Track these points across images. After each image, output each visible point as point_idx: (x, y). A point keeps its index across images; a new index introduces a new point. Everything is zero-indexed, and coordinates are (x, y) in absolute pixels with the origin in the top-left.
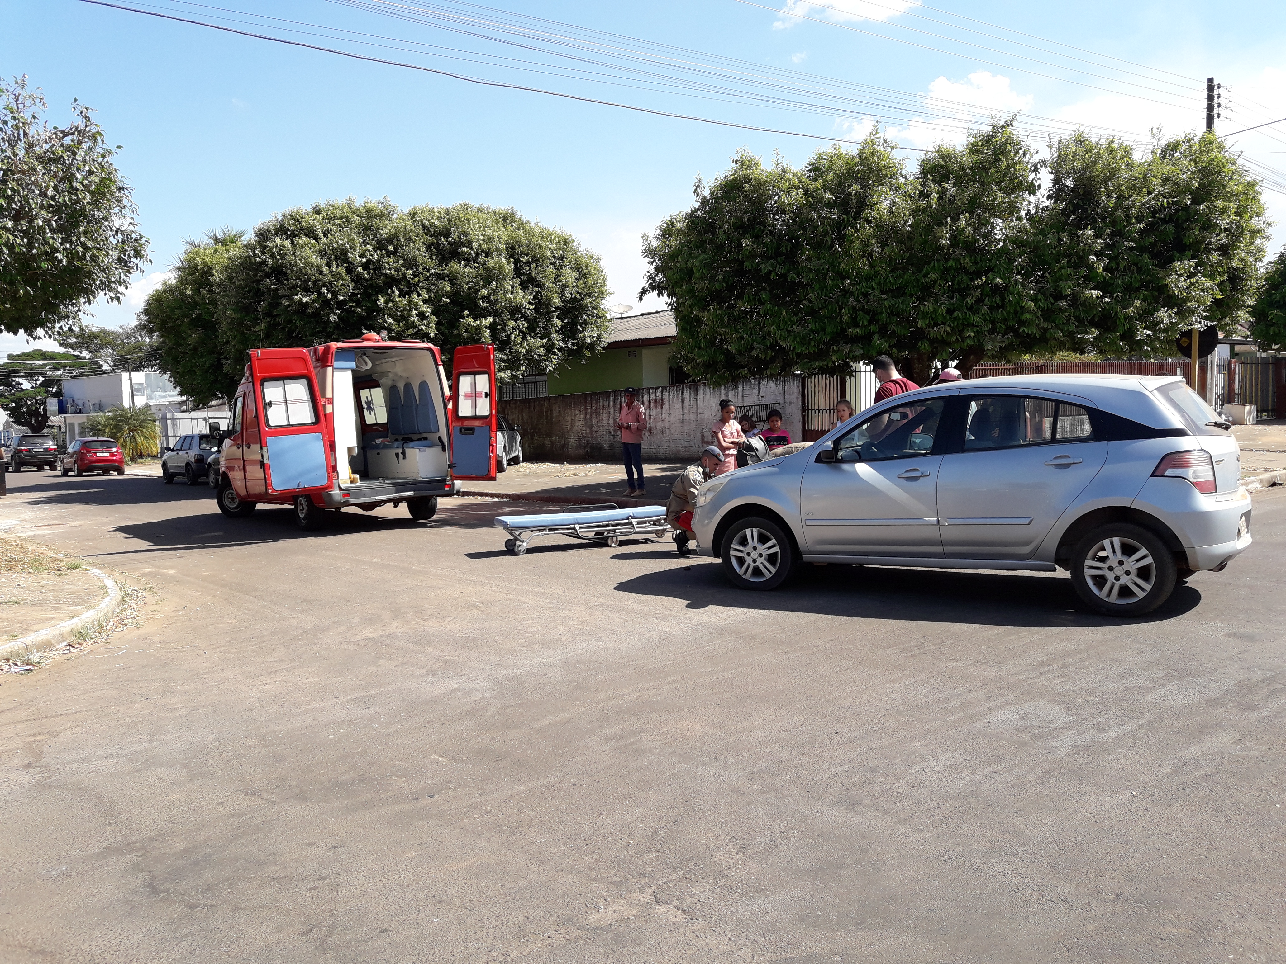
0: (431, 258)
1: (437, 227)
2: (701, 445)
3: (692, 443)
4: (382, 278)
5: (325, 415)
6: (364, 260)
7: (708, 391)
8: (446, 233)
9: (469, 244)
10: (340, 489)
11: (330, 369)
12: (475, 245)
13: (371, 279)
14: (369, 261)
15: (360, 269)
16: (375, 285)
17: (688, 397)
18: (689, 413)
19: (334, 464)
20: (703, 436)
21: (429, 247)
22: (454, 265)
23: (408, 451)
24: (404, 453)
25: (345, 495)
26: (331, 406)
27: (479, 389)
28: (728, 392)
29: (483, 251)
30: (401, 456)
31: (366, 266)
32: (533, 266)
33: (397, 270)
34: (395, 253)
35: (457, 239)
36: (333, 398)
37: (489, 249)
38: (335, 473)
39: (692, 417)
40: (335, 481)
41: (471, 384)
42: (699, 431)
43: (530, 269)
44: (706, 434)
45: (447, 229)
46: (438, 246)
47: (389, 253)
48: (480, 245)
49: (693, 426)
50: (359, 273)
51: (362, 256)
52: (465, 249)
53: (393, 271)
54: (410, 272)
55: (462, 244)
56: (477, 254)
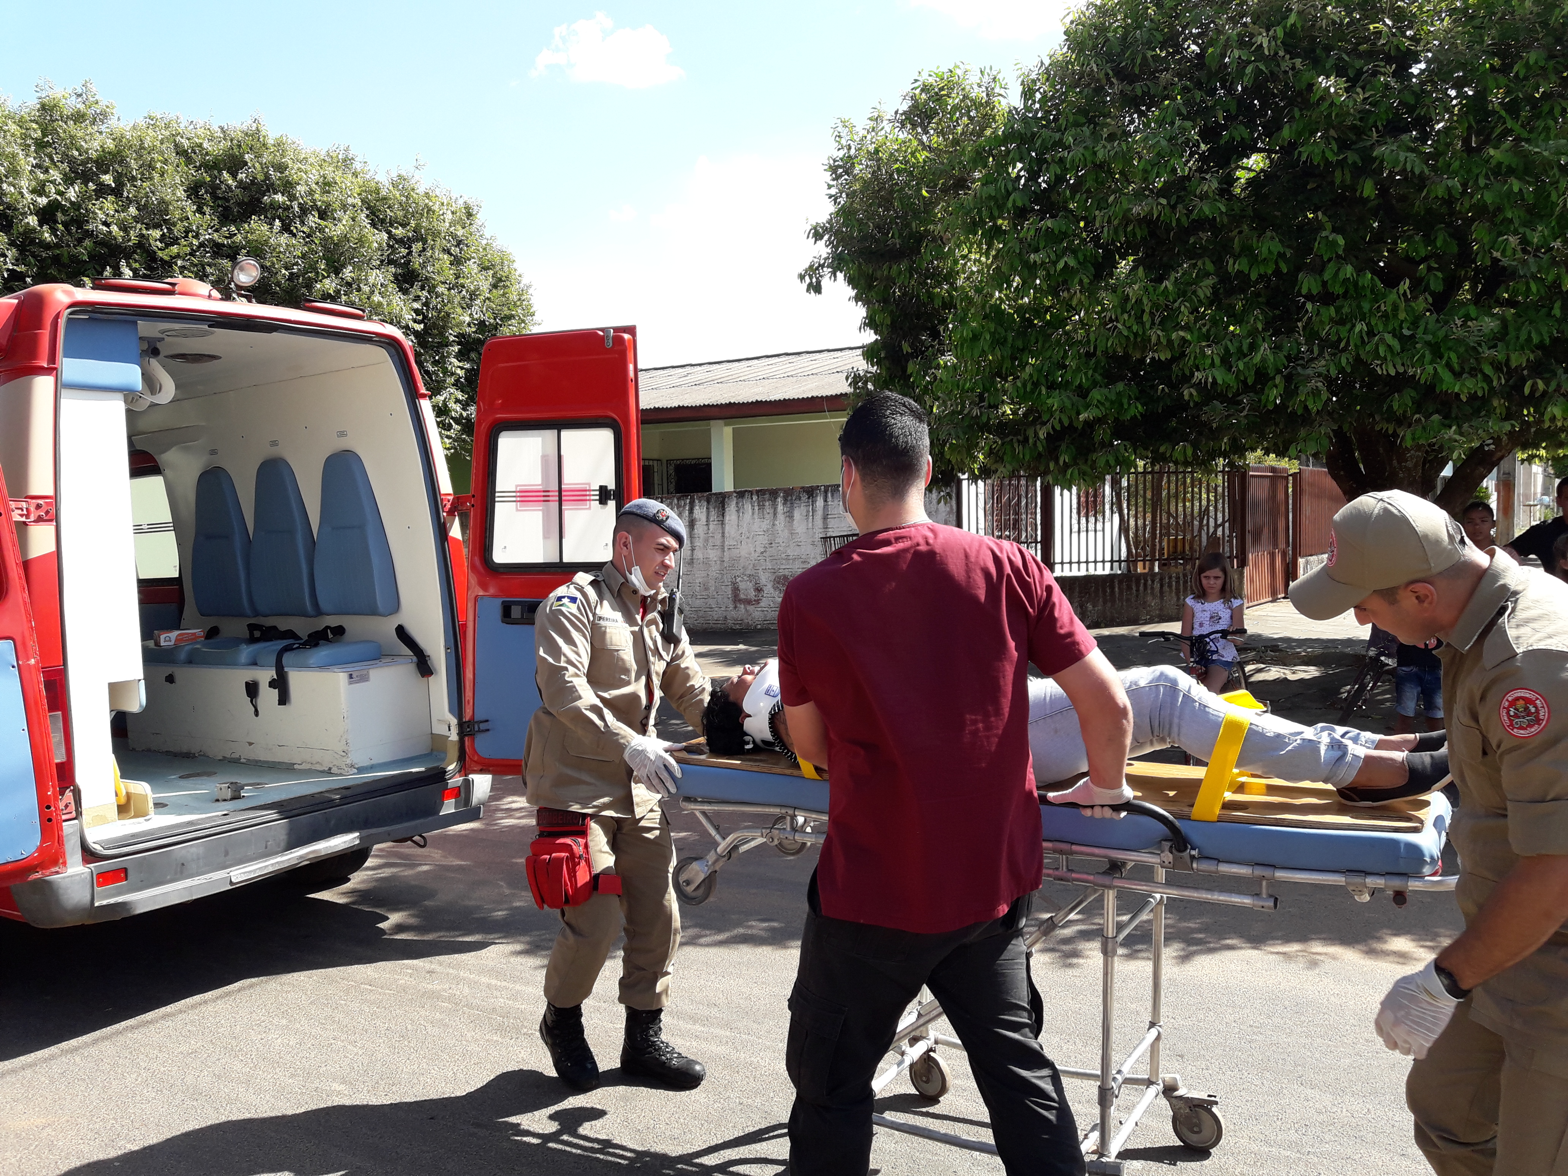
0: (200, 210)
1: (207, 154)
2: (731, 606)
3: (712, 602)
4: (87, 243)
5: (26, 565)
6: (43, 201)
7: (748, 506)
8: (234, 163)
9: (288, 187)
10: (89, 855)
11: (43, 385)
12: (301, 189)
13: (57, 246)
14: (54, 206)
15: (32, 221)
16: (65, 260)
17: (704, 519)
18: (705, 547)
19: (59, 757)
20: (736, 590)
21: (193, 191)
22: (258, 227)
23: (297, 679)
24: (281, 684)
25: (106, 878)
26: (48, 530)
27: (571, 478)
28: (792, 508)
29: (315, 207)
30: (268, 696)
31: (47, 215)
32: (417, 247)
33: (124, 228)
34: (117, 192)
35: (260, 177)
36: (56, 497)
37: (328, 205)
38: (68, 794)
39: (713, 554)
40: (68, 828)
41: (545, 459)
42: (727, 580)
43: (410, 253)
44: (742, 586)
45: (233, 156)
46: (213, 189)
47: (102, 191)
48: (311, 192)
49: (714, 570)
50: (29, 231)
51: (39, 190)
52: (279, 198)
53: (114, 228)
54: (156, 234)
55: (269, 187)
56: (304, 211)
